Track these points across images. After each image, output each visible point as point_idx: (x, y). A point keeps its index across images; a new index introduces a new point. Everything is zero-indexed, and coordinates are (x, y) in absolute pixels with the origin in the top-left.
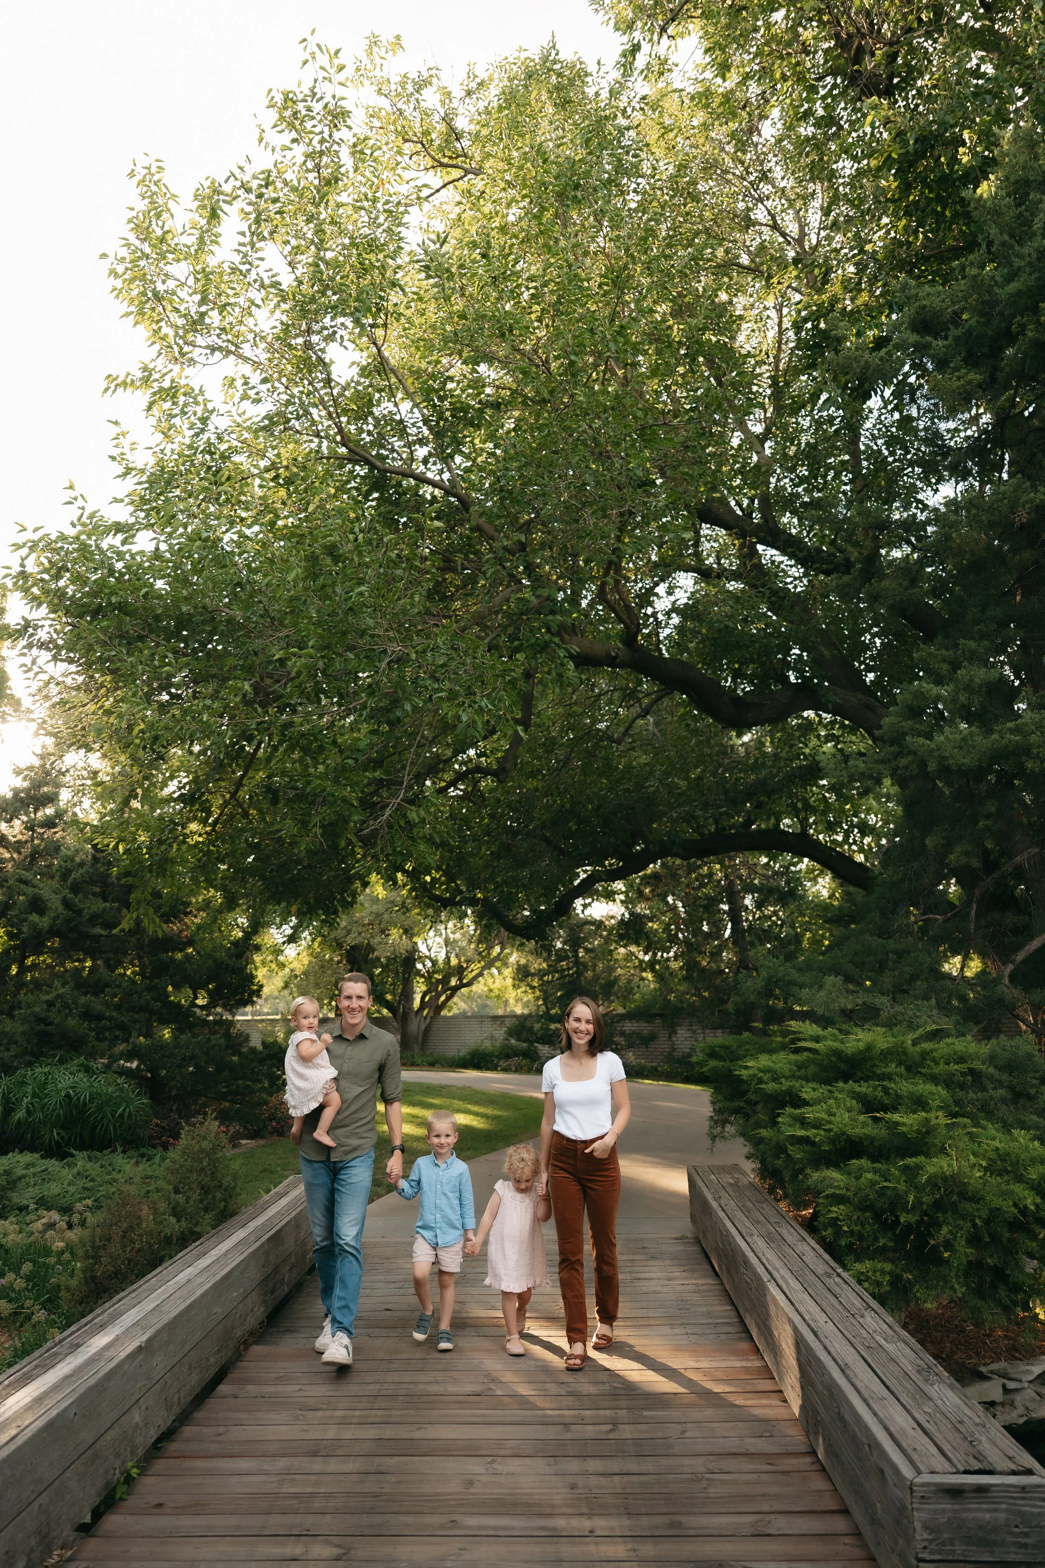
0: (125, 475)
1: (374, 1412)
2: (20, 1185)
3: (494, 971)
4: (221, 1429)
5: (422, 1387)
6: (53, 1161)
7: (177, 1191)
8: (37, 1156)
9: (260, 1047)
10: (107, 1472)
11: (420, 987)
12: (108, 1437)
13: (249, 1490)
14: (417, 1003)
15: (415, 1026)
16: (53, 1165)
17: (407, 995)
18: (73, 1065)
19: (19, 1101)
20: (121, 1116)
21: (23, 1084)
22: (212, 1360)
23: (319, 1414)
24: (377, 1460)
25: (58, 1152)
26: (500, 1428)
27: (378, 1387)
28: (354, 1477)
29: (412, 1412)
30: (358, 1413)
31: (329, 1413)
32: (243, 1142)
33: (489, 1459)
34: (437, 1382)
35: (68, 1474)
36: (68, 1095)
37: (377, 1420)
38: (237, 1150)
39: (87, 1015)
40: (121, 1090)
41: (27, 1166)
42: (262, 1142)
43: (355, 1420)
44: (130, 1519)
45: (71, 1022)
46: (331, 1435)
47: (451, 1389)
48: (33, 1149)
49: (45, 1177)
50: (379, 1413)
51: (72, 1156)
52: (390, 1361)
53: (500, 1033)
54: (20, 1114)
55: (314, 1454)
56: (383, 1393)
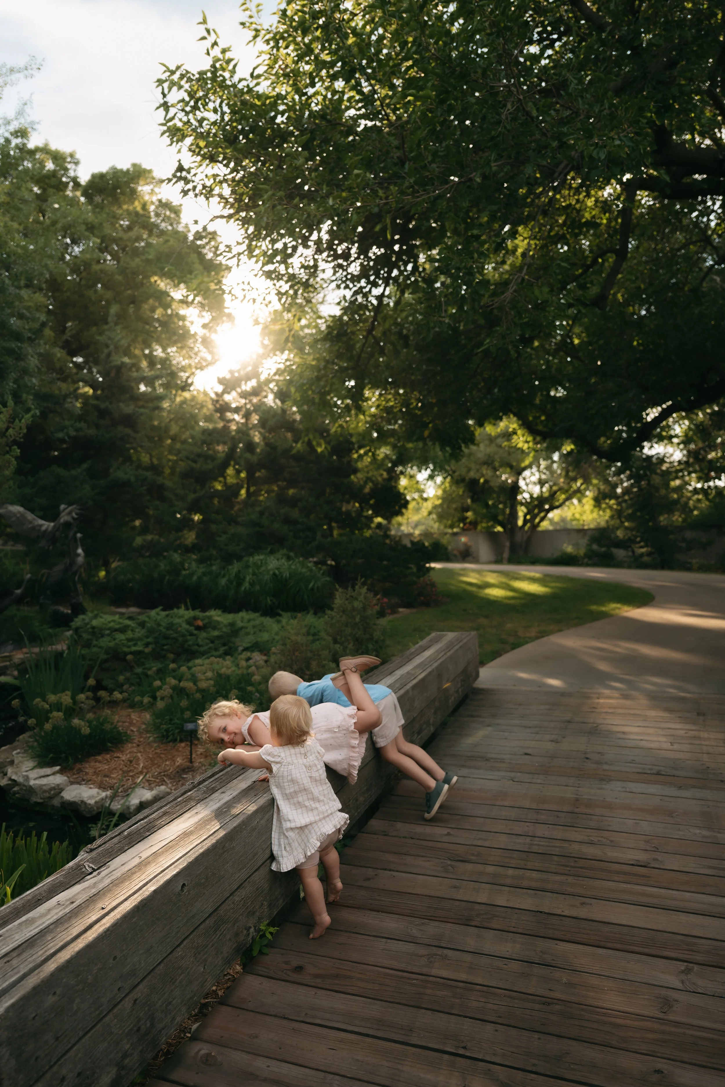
0: (255, 37)
1: (528, 873)
2: (242, 633)
3: (575, 501)
4: (370, 872)
5: (576, 846)
6: (268, 618)
7: (335, 641)
8: (257, 614)
9: (409, 545)
10: (237, 935)
11: (521, 511)
12: (236, 898)
13: (395, 964)
14: (520, 523)
15: (519, 537)
16: (268, 621)
17: (514, 515)
18: (279, 555)
19: (245, 578)
20: (312, 589)
21: (247, 567)
22: (361, 799)
23: (470, 867)
24: (541, 944)
25: (271, 612)
26: (683, 918)
27: (528, 840)
28: (515, 966)
29: (570, 879)
30: (510, 872)
31: (480, 868)
32: (401, 610)
33: (683, 966)
34: (592, 843)
35: (179, 952)
36: (274, 574)
37: (534, 884)
38: (396, 616)
39: (287, 521)
40: (311, 570)
41: (249, 621)
42: (414, 610)
43: (508, 881)
44: (267, 984)
45: (276, 526)
46: (482, 898)
47: (612, 854)
48: (255, 610)
49: (262, 628)
50: (534, 875)
51: (280, 615)
52: (537, 811)
53: (584, 541)
54: (246, 585)
55: (466, 922)
56: (535, 849)
